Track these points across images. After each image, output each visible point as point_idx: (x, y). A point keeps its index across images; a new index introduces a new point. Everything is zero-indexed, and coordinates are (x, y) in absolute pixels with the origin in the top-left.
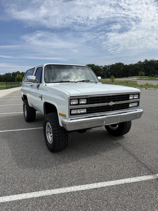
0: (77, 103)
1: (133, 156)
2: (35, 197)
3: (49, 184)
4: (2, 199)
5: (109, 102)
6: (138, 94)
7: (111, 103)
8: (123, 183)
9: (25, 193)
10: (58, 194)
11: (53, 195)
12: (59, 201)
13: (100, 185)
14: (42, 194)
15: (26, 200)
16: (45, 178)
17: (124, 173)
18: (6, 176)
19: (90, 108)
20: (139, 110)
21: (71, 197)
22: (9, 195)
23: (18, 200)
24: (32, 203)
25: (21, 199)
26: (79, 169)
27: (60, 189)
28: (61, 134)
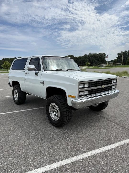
0: (83, 87)
1: (118, 124)
2: (68, 163)
3: (72, 152)
4: (43, 170)
5: (102, 85)
6: (116, 79)
7: (103, 86)
8: (124, 144)
9: (58, 161)
10: (85, 158)
11: (81, 159)
12: (88, 163)
13: (110, 148)
14: (72, 160)
15: (63, 166)
16: (65, 148)
17: (120, 137)
18: (32, 151)
19: (91, 90)
20: (116, 91)
21: (95, 159)
22: (46, 165)
23: (57, 168)
24: (69, 168)
25: (59, 166)
26: (86, 138)
27: (83, 154)
28: (67, 112)
